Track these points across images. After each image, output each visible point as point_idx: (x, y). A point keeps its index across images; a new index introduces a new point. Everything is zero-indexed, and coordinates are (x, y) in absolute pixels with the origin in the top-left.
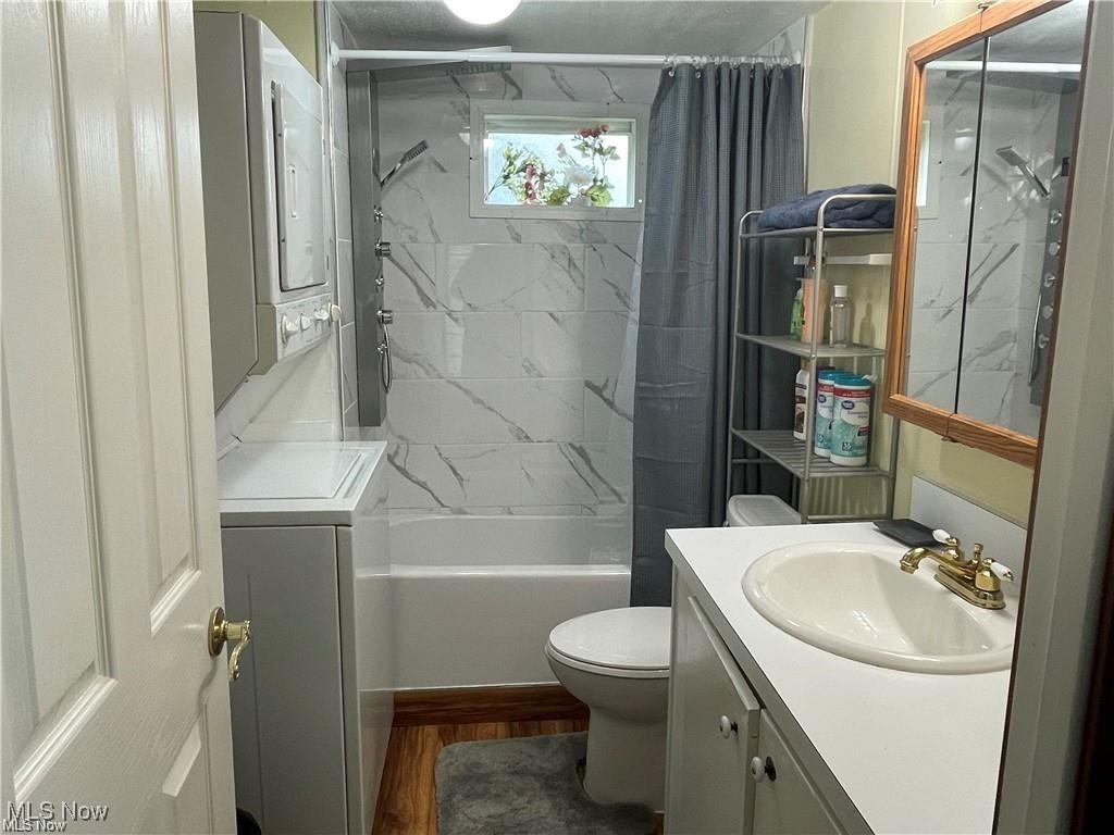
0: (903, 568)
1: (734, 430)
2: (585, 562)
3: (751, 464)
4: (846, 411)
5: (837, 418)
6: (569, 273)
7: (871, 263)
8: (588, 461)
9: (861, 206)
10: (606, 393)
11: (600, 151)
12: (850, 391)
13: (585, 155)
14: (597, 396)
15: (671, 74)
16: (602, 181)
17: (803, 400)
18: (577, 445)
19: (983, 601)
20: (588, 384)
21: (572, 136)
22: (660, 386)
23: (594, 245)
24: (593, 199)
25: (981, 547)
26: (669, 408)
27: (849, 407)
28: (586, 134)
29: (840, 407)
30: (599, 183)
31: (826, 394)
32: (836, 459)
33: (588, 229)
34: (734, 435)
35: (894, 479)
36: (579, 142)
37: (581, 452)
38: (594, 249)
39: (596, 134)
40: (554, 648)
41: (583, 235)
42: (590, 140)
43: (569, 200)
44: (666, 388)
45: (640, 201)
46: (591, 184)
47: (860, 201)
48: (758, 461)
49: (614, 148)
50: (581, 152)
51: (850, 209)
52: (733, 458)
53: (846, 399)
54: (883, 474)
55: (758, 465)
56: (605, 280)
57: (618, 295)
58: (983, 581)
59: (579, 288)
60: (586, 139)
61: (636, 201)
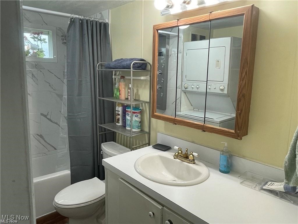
0: (174, 158)
1: (99, 125)
2: (55, 172)
3: (104, 133)
4: (136, 117)
5: (134, 119)
6: (32, 79)
7: (142, 79)
8: (44, 139)
9: (138, 64)
10: (48, 117)
11: (40, 40)
12: (136, 112)
13: (35, 41)
14: (45, 118)
15: (72, 20)
16: (41, 49)
17: (119, 115)
18: (40, 134)
19: (191, 162)
20: (42, 114)
21: (30, 34)
22: (77, 114)
23: (41, 70)
24: (38, 55)
25: (188, 149)
26: (79, 120)
27: (136, 116)
28: (35, 34)
29: (135, 117)
30: (40, 50)
31: (129, 113)
32: (134, 130)
33: (38, 64)
34: (99, 126)
35: (150, 134)
36: (32, 36)
37: (41, 136)
38: (41, 71)
39: (38, 34)
40: (57, 203)
41: (37, 67)
42: (36, 36)
43: (30, 55)
44: (78, 115)
45: (55, 56)
46: (37, 50)
47: (138, 63)
48: (105, 132)
49: (45, 39)
50: (33, 40)
51: (136, 65)
52: (99, 133)
53: (136, 114)
54: (147, 133)
55: (105, 134)
56: (45, 81)
57: (50, 86)
58: (191, 157)
59: (36, 83)
60: (35, 36)
61: (54, 56)
